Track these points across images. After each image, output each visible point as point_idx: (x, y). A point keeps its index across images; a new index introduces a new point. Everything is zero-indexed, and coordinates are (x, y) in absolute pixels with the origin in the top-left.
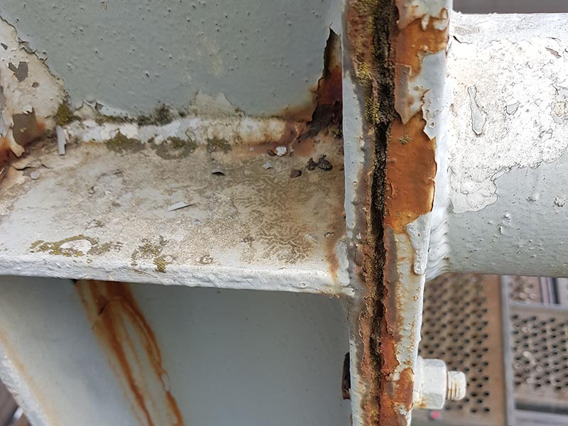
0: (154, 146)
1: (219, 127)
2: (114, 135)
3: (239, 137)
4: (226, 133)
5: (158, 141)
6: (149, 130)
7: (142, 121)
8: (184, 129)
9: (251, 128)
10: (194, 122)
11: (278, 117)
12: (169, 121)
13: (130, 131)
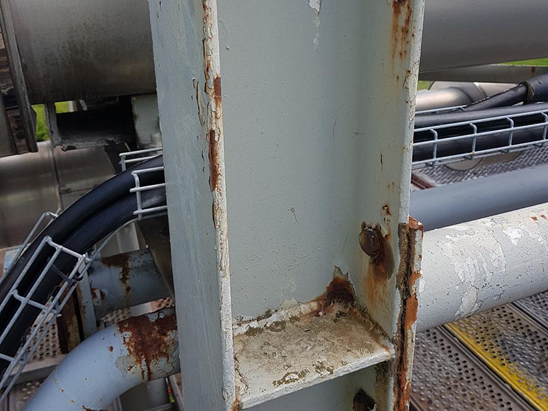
0: (267, 328)
1: (293, 312)
2: (248, 328)
3: (301, 313)
4: (296, 313)
5: (268, 325)
6: (263, 322)
7: (259, 319)
8: (279, 317)
9: (305, 309)
10: (283, 313)
11: (313, 301)
12: (271, 316)
13: (254, 325)
